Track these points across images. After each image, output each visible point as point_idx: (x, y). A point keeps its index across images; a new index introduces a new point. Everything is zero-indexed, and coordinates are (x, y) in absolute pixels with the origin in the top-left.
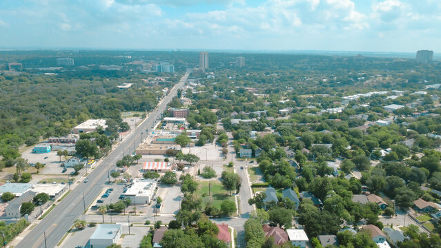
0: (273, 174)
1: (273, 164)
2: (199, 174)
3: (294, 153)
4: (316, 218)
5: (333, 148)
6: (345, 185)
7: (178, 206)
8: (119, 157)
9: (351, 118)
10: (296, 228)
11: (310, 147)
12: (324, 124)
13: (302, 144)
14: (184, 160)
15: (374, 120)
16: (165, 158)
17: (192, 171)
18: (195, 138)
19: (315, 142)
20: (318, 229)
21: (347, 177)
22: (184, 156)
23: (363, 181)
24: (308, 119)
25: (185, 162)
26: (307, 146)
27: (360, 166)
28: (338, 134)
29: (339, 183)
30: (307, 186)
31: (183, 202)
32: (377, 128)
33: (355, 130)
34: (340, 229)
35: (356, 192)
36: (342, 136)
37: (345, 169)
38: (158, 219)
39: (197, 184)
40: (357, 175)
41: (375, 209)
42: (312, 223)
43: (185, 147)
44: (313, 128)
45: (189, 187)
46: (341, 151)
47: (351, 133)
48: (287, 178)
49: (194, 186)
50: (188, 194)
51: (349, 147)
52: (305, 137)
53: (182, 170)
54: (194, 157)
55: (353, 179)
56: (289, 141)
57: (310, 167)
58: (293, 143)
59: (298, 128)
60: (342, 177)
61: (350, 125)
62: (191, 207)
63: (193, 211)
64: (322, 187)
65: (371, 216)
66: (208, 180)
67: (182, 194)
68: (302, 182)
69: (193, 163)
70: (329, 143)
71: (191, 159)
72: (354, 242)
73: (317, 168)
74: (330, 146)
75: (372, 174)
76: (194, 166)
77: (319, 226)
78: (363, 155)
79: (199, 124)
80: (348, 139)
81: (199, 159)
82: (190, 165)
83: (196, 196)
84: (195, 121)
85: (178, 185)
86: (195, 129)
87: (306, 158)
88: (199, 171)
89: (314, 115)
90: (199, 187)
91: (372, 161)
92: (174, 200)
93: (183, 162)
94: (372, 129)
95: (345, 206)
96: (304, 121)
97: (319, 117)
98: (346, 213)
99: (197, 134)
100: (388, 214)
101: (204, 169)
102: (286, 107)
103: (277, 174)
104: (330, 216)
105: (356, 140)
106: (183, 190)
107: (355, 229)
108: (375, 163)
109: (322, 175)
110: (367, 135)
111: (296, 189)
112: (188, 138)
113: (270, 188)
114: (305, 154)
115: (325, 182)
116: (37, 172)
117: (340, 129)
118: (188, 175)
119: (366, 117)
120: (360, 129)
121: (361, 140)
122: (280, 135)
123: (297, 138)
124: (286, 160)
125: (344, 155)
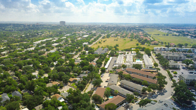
0: (4, 86)
1: (3, 81)
3: (14, 73)
4: (31, 100)
5: (33, 66)
6: (42, 81)
9: (39, 51)
10: (23, 109)
11: (22, 68)
12: (27, 56)
13: (17, 67)
15: (49, 51)
19: (24, 65)
20: (34, 105)
21: (42, 77)
23: (49, 77)
24: (18, 55)
26: (21, 68)
27: (47, 71)
28: (35, 59)
29: (39, 81)
30: (24, 87)
32: (51, 54)
33: (42, 56)
34: (44, 100)
35: (47, 83)
36: (37, 60)
37: (41, 74)
40: (46, 75)
41: (56, 87)
42: (30, 103)
44: (22, 59)
46: (37, 67)
47: (40, 58)
48: (13, 86)
51: (41, 64)
52: (18, 64)
55: (45, 77)
56: (10, 67)
57: (24, 78)
58: (12, 68)
59: (14, 60)
60: (40, 78)
61: (39, 54)
64: (32, 85)
65: (55, 91)
68: (22, 86)
70: (31, 64)
72: (50, 104)
73: (27, 77)
74: (32, 66)
75: (52, 73)
77: (34, 103)
78: (47, 66)
80: (40, 61)
87: (21, 74)
89: (21, 52)
91: (51, 68)
94: (49, 54)
95: (44, 90)
96: (16, 56)
97: (23, 53)
98: (45, 93)
100: (61, 88)
102: (4, 51)
103: (7, 86)
104: (38, 97)
105: (43, 61)
107: (50, 98)
108: (52, 69)
109: (31, 80)
110: (47, 57)
111: (19, 90)
113: (4, 94)
114: (20, 72)
115: (33, 83)
117: (35, 57)
119: (45, 50)
120: (44, 55)
121: (45, 60)
122: (4, 66)
123: (14, 65)
124: (10, 77)
125: (39, 68)
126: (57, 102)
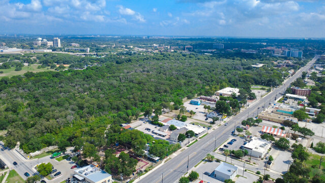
2: (312, 146)
7: (286, 168)
8: (245, 118)
14: (299, 132)
16: (281, 126)
17: (305, 143)
18: (313, 115)
22: (300, 128)
25: (300, 134)
31: (292, 167)
38: (267, 173)
39: (308, 155)
43: (301, 121)
45: (299, 154)
49: (305, 156)
50: (298, 161)
53: (295, 139)
54: (309, 131)
62: (299, 173)
63: (300, 177)
66: (321, 155)
67: (292, 160)
69: (307, 136)
71: (306, 132)
76: (308, 139)
79: (319, 104)
81: (313, 134)
82: (304, 137)
83: (305, 165)
84: (315, 101)
85: (289, 151)
86: (314, 107)
90: (310, 158)
92: (284, 162)
93: (297, 133)
99: (316, 112)
101: (317, 144)
106: (293, 156)
112: (306, 114)
116: (191, 117)
118: (301, 145)
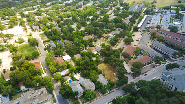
0: (51, 35)
1: (50, 30)
2: (16, 42)
3: (57, 24)
4: (72, 49)
5: (72, 19)
6: (80, 34)
7: (11, 60)
9: (77, 4)
10: (66, 55)
11: (63, 20)
12: (67, 9)
13: (60, 19)
14: (6, 37)
15: (85, 4)
17: (12, 42)
18: (7, 24)
19: (65, 18)
20: (73, 53)
21: (80, 30)
22: (5, 35)
23: (85, 31)
24: (60, 7)
25: (7, 38)
26: (62, 20)
27: (84, 24)
28: (73, 13)
29: (77, 34)
30: (66, 37)
31: (13, 58)
32: (87, 8)
33: (79, 10)
34: (81, 51)
35: (84, 36)
36: (75, 13)
37: (78, 27)
38: (3, 69)
39: (17, 48)
40: (83, 29)
41: (91, 41)
42: (71, 52)
43: (3, 30)
44: (63, 11)
45: (13, 50)
46: (75, 20)
47: (78, 12)
48: (57, 36)
49: (16, 49)
50: (14, 53)
51: (78, 18)
52: (60, 16)
53: (6, 42)
54: (10, 34)
55: (82, 31)
56: (54, 19)
57: (65, 29)
58: (56, 20)
59: (56, 12)
60: (78, 30)
61: (77, 8)
62: (18, 59)
63: (20, 60)
64: (72, 37)
65: (90, 43)
66: (22, 44)
67: (11, 54)
68: (64, 36)
69: (11, 38)
70: (70, 17)
71: (9, 36)
72: (86, 54)
73: (68, 29)
74: (71, 18)
75: (88, 27)
76: (12, 39)
77: (74, 52)
78: (84, 21)
79: (7, 17)
80: (77, 14)
81: (13, 35)
83: (19, 53)
84: (4, 16)
85: (7, 50)
86: (5, 19)
87: (63, 26)
88: (16, 41)
89: (61, 5)
90: (18, 49)
91: (87, 22)
92: (8, 57)
93: (5, 38)
94: (85, 9)
95: (81, 43)
96: (58, 8)
97: (64, 5)
98: (82, 45)
99: (7, 22)
100: (95, 41)
101: (18, 40)
102: (48, 2)
103: (53, 35)
104: (77, 48)
105: (80, 14)
106: (11, 52)
107: (86, 49)
108: (88, 23)
109: (71, 32)
110: (84, 11)
111: (62, 39)
112: (3, 25)
113: (51, 41)
114: (62, 24)
115: (73, 35)
117: (73, 10)
118: (11, 44)
119: (82, 4)
120: (81, 9)
121: (82, 14)
122: (49, 17)
123: (57, 17)
124: (55, 28)
125: (77, 21)
126: (92, 54)
